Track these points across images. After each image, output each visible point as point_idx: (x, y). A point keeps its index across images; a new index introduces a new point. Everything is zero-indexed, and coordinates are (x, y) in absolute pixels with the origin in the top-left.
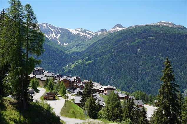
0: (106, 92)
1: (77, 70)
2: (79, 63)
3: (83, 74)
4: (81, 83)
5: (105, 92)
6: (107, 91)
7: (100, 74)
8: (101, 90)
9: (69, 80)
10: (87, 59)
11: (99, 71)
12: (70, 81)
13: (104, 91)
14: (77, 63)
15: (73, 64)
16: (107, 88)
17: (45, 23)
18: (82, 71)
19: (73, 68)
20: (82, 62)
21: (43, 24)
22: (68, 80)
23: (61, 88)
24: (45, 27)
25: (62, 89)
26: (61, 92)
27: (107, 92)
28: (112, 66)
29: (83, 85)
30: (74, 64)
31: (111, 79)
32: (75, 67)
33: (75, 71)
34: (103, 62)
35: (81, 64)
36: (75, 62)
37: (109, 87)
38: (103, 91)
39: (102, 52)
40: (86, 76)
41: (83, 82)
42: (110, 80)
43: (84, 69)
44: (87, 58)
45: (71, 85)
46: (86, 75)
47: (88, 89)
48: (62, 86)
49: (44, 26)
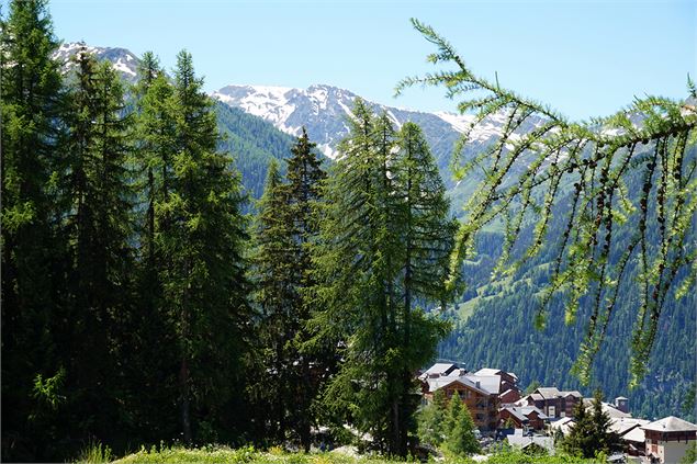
0: (655, 449)
1: (491, 331)
2: (501, 294)
3: (523, 354)
4: (524, 401)
5: (650, 452)
6: (661, 448)
7: (612, 354)
8: (629, 442)
9: (473, 386)
10: (543, 272)
11: (607, 338)
12: (479, 395)
13: (649, 446)
14: (492, 297)
15: (467, 299)
16: (660, 433)
17: (320, 87)
18: (519, 340)
19: (471, 323)
20: (517, 290)
21: (312, 89)
22: (469, 389)
23: (453, 425)
24: (323, 106)
25: (457, 431)
26: (453, 446)
27: (660, 452)
28: (676, 312)
29: (538, 411)
30: (474, 301)
31: (673, 382)
32: (480, 314)
33: (479, 335)
34: (627, 289)
35: (510, 298)
36: (481, 290)
37: (673, 426)
38: (641, 446)
39: (625, 235)
40: (537, 366)
41: (530, 399)
42: (668, 390)
43: (526, 328)
44: (542, 266)
45: (485, 412)
46: (539, 358)
47: (584, 432)
48: (455, 415)
49: (318, 103)
